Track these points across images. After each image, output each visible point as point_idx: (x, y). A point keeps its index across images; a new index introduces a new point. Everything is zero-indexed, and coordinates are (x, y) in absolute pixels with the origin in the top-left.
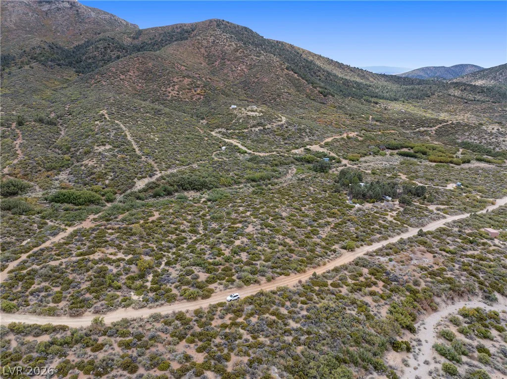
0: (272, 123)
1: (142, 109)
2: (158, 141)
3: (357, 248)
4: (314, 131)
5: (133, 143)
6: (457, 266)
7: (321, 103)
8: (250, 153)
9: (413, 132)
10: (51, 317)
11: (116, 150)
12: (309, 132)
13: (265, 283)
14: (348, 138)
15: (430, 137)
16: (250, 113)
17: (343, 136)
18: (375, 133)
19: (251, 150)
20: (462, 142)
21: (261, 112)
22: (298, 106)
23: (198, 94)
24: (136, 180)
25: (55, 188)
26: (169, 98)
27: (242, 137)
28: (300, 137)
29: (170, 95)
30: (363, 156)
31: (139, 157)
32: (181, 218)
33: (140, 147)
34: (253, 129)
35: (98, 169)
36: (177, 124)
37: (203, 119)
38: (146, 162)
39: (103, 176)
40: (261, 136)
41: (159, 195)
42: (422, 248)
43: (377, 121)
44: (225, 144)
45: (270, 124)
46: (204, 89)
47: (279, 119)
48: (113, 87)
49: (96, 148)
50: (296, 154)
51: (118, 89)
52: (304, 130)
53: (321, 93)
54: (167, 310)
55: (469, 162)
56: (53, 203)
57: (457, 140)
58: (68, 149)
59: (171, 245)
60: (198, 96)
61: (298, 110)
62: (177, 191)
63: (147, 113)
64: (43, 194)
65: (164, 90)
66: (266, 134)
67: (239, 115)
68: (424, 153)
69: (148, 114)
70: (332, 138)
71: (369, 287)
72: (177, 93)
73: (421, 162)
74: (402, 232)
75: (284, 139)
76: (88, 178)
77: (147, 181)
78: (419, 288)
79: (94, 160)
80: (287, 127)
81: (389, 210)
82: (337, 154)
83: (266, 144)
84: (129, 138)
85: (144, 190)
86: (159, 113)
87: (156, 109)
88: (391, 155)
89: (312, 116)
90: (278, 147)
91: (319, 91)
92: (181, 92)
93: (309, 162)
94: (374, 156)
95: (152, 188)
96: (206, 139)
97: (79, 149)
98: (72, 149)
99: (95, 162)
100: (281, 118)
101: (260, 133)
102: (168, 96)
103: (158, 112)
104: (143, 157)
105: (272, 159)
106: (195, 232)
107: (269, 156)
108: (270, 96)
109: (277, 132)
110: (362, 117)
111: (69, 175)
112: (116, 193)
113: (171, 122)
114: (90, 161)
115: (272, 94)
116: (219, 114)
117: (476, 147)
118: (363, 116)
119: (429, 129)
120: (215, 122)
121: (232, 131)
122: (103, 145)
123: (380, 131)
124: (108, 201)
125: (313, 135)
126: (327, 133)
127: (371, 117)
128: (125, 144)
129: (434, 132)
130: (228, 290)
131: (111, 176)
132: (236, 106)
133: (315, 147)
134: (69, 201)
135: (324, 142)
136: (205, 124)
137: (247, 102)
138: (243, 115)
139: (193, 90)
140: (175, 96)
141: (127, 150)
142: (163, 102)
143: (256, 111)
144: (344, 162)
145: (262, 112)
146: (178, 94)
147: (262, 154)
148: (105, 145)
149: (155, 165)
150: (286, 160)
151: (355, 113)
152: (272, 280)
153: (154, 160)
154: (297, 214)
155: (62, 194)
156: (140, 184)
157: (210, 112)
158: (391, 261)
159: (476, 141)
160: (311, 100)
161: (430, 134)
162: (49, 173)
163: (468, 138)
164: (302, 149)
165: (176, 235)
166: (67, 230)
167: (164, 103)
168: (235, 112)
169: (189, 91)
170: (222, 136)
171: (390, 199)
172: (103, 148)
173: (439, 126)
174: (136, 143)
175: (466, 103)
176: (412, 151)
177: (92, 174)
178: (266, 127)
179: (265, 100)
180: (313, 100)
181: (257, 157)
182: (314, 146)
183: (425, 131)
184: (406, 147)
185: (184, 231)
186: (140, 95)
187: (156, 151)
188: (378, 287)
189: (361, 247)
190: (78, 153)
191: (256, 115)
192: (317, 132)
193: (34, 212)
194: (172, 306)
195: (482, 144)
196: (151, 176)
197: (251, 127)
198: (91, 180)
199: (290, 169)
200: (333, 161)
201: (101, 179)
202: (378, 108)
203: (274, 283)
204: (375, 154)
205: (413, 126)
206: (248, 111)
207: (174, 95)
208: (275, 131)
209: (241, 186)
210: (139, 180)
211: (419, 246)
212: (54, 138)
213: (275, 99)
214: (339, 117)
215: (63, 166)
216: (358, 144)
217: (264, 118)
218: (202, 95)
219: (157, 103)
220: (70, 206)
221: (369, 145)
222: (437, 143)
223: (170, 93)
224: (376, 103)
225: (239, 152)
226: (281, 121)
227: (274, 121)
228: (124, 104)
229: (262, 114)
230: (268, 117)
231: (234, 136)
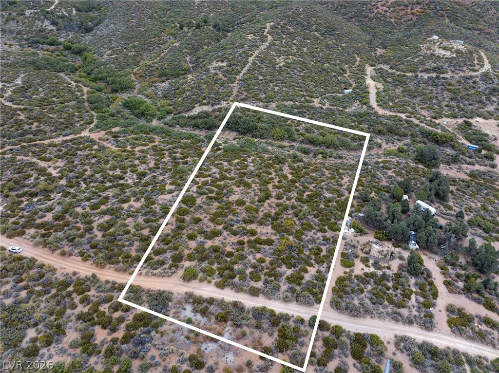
0: (458, 72)
3: (197, 281)
5: (249, 64)
8: (370, 106)
11: (225, 69)
13: (58, 254)
16: (439, 51)
19: (379, 102)
21: (457, 51)
23: (412, 14)
24: (197, 105)
26: (372, 15)
29: (376, 11)
31: (233, 82)
32: (157, 158)
33: (249, 70)
34: (420, 75)
40: (422, 86)
41: (198, 127)
44: (360, 86)
45: (453, 72)
46: (426, 7)
47: (477, 68)
49: (214, 62)
50: (436, 126)
60: (412, 16)
63: (316, 31)
66: (433, 86)
67: (423, 52)
72: (387, 9)
75: (452, 99)
77: (205, 108)
80: (474, 82)
81: (371, 262)
85: (193, 117)
86: (332, 33)
92: (392, 9)
93: (437, 142)
100: (482, 65)
101: (426, 83)
102: (373, 12)
104: (237, 82)
105: (385, 122)
107: (389, 118)
109: (454, 85)
111: (168, 84)
121: (393, 71)
122: (221, 61)
124: (159, 119)
128: (239, 65)
132: (437, 37)
133: (486, 124)
134: (131, 109)
136: (379, 54)
138: (428, 52)
139: (409, 8)
140: (381, 14)
141: (233, 71)
142: (361, 19)
143: (449, 49)
145: (458, 53)
146: (386, 11)
147: (383, 112)
148: (223, 62)
149: (235, 94)
150: (406, 128)
153: (240, 89)
154: (248, 204)
165: (122, 172)
167: (361, 21)
169: (404, 8)
170: (374, 75)
172: (218, 64)
174: (251, 66)
178: (442, 76)
185: (134, 171)
189: (205, 283)
191: (444, 55)
196: (213, 105)
197: (421, 72)
199: (393, 143)
200: (483, 153)
206: (439, 48)
207: (380, 12)
208: (450, 85)
211: (271, 335)
215: (174, 75)
217: (451, 62)
218: (417, 16)
225: (361, 101)
226: (475, 71)
227: (465, 68)
228: (300, 18)
229: (454, 55)
230: (461, 61)
231: (389, 80)
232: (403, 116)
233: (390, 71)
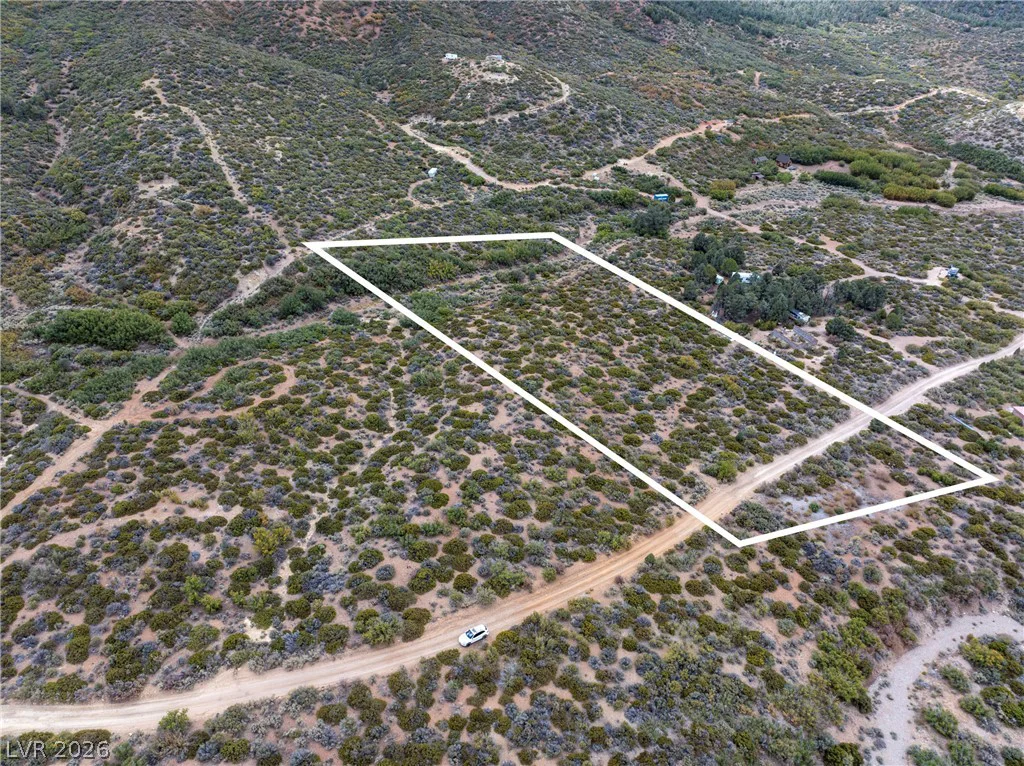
0: (539, 102)
1: (240, 71)
2: (282, 160)
3: (739, 473)
4: (634, 121)
5: (226, 170)
6: (959, 522)
7: (647, 39)
8: (491, 186)
9: (851, 117)
10: (66, 706)
11: (188, 192)
12: (623, 123)
13: (542, 586)
14: (710, 136)
15: (887, 129)
16: (489, 77)
17: (696, 132)
18: (767, 121)
19: (494, 175)
20: (957, 146)
21: (514, 72)
22: (596, 50)
23: (368, 23)
24: (237, 275)
25: (57, 302)
26: (303, 35)
27: (471, 139)
28: (602, 137)
29: (304, 26)
30: (743, 185)
31: (243, 211)
32: (346, 386)
33: (241, 180)
34: (497, 117)
35: (150, 247)
36: (323, 107)
37: (382, 89)
38: (258, 223)
39: (162, 266)
40: (515, 135)
41: (293, 313)
42: (882, 468)
43: (771, 87)
44: (437, 160)
45: (534, 104)
46: (382, 8)
47: (556, 90)
48: (171, 9)
49: (142, 187)
50: (594, 184)
51: (182, 13)
52: (611, 117)
53: (649, 15)
54: (328, 674)
55: (970, 198)
56: (53, 346)
57: (947, 140)
58: (78, 189)
59: (327, 468)
60: (369, 28)
61: (597, 59)
62: (332, 299)
63: (253, 80)
64: (30, 321)
65: (289, 13)
66: (527, 131)
67: (465, 82)
68: (874, 176)
69: (255, 84)
70: (674, 138)
71: (770, 591)
72: (320, 20)
73: (866, 200)
74: (837, 421)
75: (568, 143)
76: (130, 270)
77: (263, 275)
78: (878, 589)
79: (139, 222)
80: (572, 112)
81: (805, 353)
82: (684, 181)
83: (527, 158)
84: (215, 156)
85: (258, 302)
86: (283, 78)
87: (274, 68)
88: (803, 180)
89: (629, 77)
90: (554, 164)
91: (644, 10)
92: (329, 19)
93: (623, 205)
94: (765, 185)
95: (275, 294)
96: (392, 146)
97: (102, 191)
98: (88, 190)
99: (143, 228)
100: (559, 86)
101: (514, 129)
102: (300, 30)
103: (277, 76)
104: (251, 209)
105: (541, 200)
106: (379, 426)
107: (535, 192)
108: (532, 24)
109: (552, 123)
110: (739, 76)
111: (85, 261)
112: (196, 311)
113: (310, 101)
114: (130, 224)
115: (538, 19)
116: (419, 76)
117: (988, 158)
118: (741, 72)
119: (885, 110)
120: (409, 98)
121: (449, 122)
122: (157, 178)
123: (778, 115)
124: (181, 332)
125: (631, 131)
126: (663, 124)
127: (758, 74)
128: (208, 176)
129: (896, 117)
130: (461, 612)
131: (182, 266)
132: (455, 56)
133: (636, 164)
134: (90, 339)
135: (656, 148)
136: (386, 101)
137: (479, 40)
138: (473, 80)
139: (356, 13)
140: (317, 30)
141: (214, 190)
142: (289, 46)
143: (502, 70)
144: (702, 202)
145: (517, 74)
146: (321, 24)
147: (519, 187)
148: (161, 178)
149: (280, 231)
150: (572, 201)
151: (724, 67)
152: (558, 577)
153: (276, 218)
154: (604, 369)
155: (72, 322)
156: (250, 286)
157: (397, 71)
158: (815, 511)
159: (989, 143)
160: (626, 31)
161: (887, 122)
162: (39, 260)
163: (972, 135)
164: (608, 168)
165: (337, 438)
166: (89, 430)
167: (292, 48)
168: (455, 72)
169: (347, 15)
170: (427, 136)
171: (806, 318)
172: (157, 186)
173: (907, 102)
174: (233, 171)
175: (968, 30)
176: (846, 170)
177: (138, 260)
178: (527, 112)
179: (522, 35)
180: (631, 31)
181: (507, 195)
182: (635, 160)
183: (877, 114)
184: (836, 159)
185: (354, 426)
186: (234, 28)
187: (280, 188)
188: (789, 589)
189: (749, 469)
190: (102, 201)
191: (502, 81)
192: (640, 123)
193: (11, 374)
194: (338, 662)
195: (1002, 150)
196: (271, 264)
197: (492, 114)
198: (137, 277)
199: (583, 226)
200: (678, 200)
201: (159, 275)
202: (772, 49)
203: (562, 585)
204: (769, 177)
205: (852, 100)
206: (484, 71)
207: (313, 26)
208: (547, 123)
209: (477, 278)
210: (245, 273)
211: (874, 463)
212: (43, 158)
213: (543, 31)
214: (688, 77)
215: (69, 240)
216: (729, 151)
217: (520, 90)
218: (378, 25)
219: (274, 49)
220: (94, 352)
221: (755, 155)
222: (901, 146)
223: (302, 20)
224: (769, 36)
225: (468, 182)
226: (559, 95)
227: (543, 95)
228: (197, 59)
229: (516, 78)
230: (531, 86)
231: (455, 137)
232: (546, 183)
233: (444, 124)
